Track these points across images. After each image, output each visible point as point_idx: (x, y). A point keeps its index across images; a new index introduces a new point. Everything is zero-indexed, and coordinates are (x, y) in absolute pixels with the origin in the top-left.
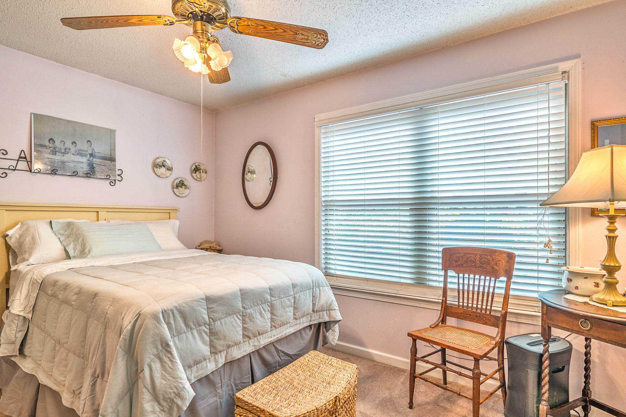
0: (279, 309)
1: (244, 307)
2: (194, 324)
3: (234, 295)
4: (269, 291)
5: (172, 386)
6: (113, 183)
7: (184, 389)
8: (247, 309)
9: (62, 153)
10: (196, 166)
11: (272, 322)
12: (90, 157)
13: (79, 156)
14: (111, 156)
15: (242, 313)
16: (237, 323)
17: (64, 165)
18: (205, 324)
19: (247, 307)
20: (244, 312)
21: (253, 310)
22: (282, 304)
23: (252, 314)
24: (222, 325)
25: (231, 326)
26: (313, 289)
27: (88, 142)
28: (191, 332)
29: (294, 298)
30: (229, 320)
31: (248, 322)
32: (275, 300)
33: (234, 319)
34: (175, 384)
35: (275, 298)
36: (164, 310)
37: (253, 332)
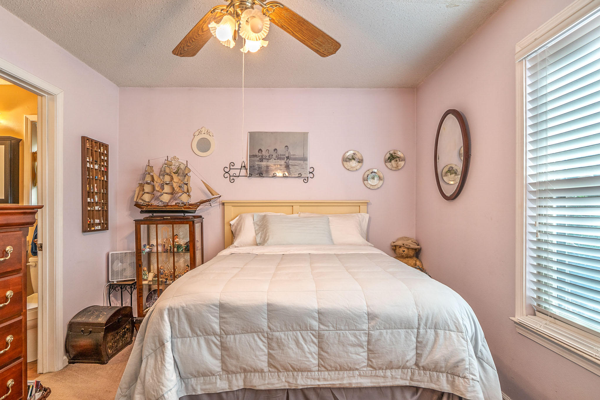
0: (332, 344)
1: (269, 328)
2: (200, 331)
3: (257, 309)
4: (316, 315)
5: (155, 389)
6: (306, 180)
7: (163, 397)
8: (274, 331)
9: (267, 159)
10: (391, 155)
11: (319, 359)
12: (287, 160)
13: (279, 160)
14: (304, 156)
15: (267, 334)
16: (257, 345)
17: (268, 168)
18: (215, 334)
19: (275, 328)
20: (270, 334)
21: (285, 335)
22: (339, 339)
23: (281, 339)
24: (236, 341)
25: (247, 346)
26: (418, 329)
27: (286, 147)
28: (197, 338)
29: (369, 335)
30: (246, 338)
31: (276, 348)
32: (327, 330)
33: (254, 339)
34: (157, 388)
35: (326, 326)
36: (171, 308)
37: (281, 363)
